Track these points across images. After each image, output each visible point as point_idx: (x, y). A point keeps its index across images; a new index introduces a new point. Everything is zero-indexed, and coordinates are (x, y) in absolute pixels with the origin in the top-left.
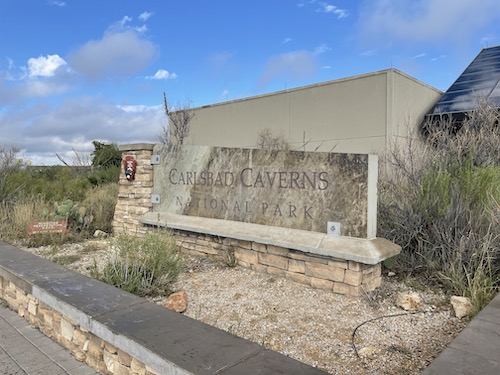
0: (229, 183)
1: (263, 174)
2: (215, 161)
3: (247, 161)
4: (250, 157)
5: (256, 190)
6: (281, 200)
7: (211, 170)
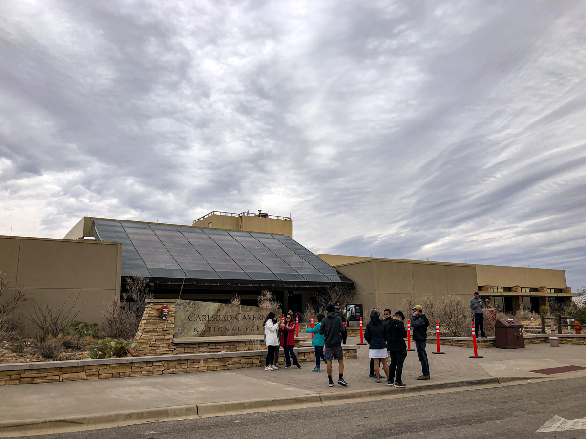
0: (229, 319)
1: (246, 316)
2: (221, 310)
3: (239, 310)
4: (241, 309)
5: (243, 322)
6: (254, 325)
7: (219, 314)
